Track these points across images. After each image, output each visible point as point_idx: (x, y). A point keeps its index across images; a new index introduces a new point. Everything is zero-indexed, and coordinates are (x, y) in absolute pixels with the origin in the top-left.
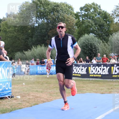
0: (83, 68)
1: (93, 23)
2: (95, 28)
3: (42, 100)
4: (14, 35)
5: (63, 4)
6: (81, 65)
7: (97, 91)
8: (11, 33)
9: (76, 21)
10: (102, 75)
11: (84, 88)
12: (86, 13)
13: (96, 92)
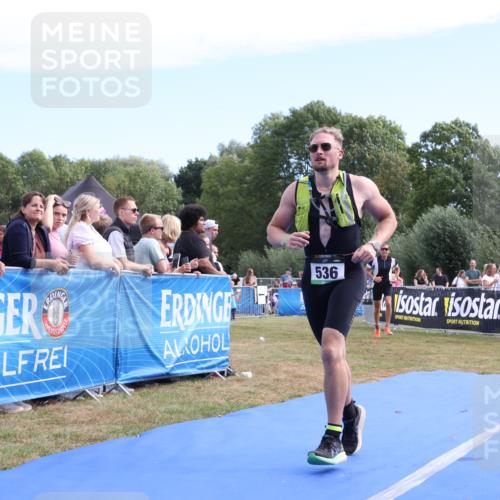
0: (429, 299)
1: (460, 176)
2: (463, 190)
3: (311, 384)
4: (237, 204)
5: (376, 122)
6: (422, 291)
7: (467, 365)
8: (229, 198)
9: (409, 167)
10: (483, 321)
11: (430, 356)
12: (439, 147)
13: (466, 369)
